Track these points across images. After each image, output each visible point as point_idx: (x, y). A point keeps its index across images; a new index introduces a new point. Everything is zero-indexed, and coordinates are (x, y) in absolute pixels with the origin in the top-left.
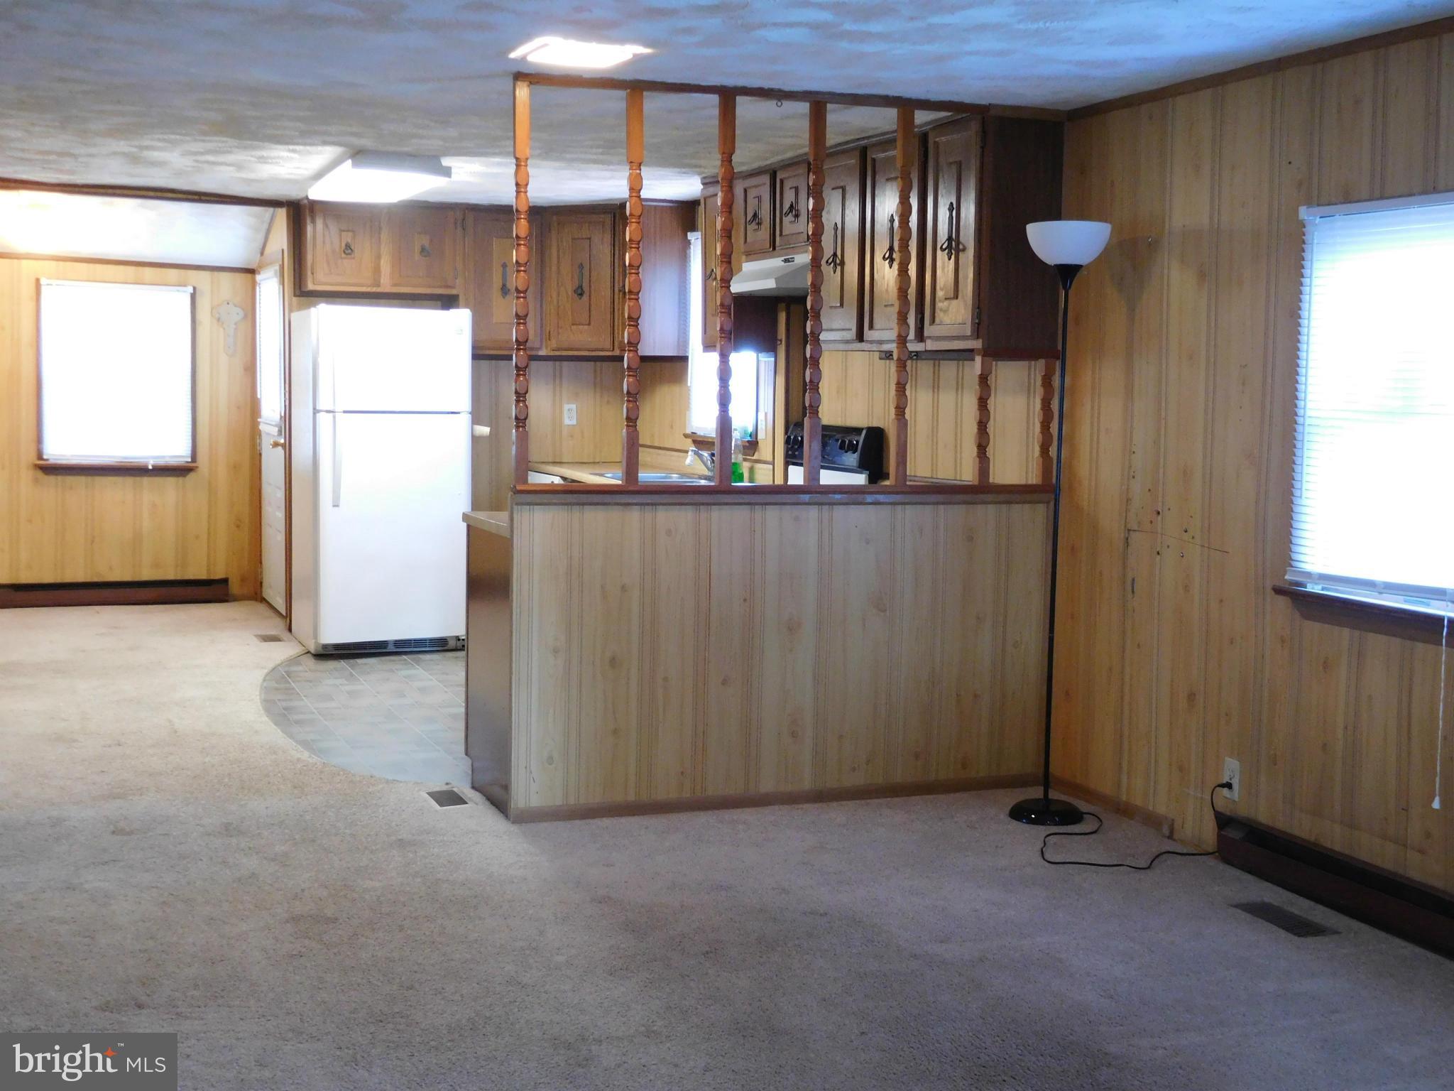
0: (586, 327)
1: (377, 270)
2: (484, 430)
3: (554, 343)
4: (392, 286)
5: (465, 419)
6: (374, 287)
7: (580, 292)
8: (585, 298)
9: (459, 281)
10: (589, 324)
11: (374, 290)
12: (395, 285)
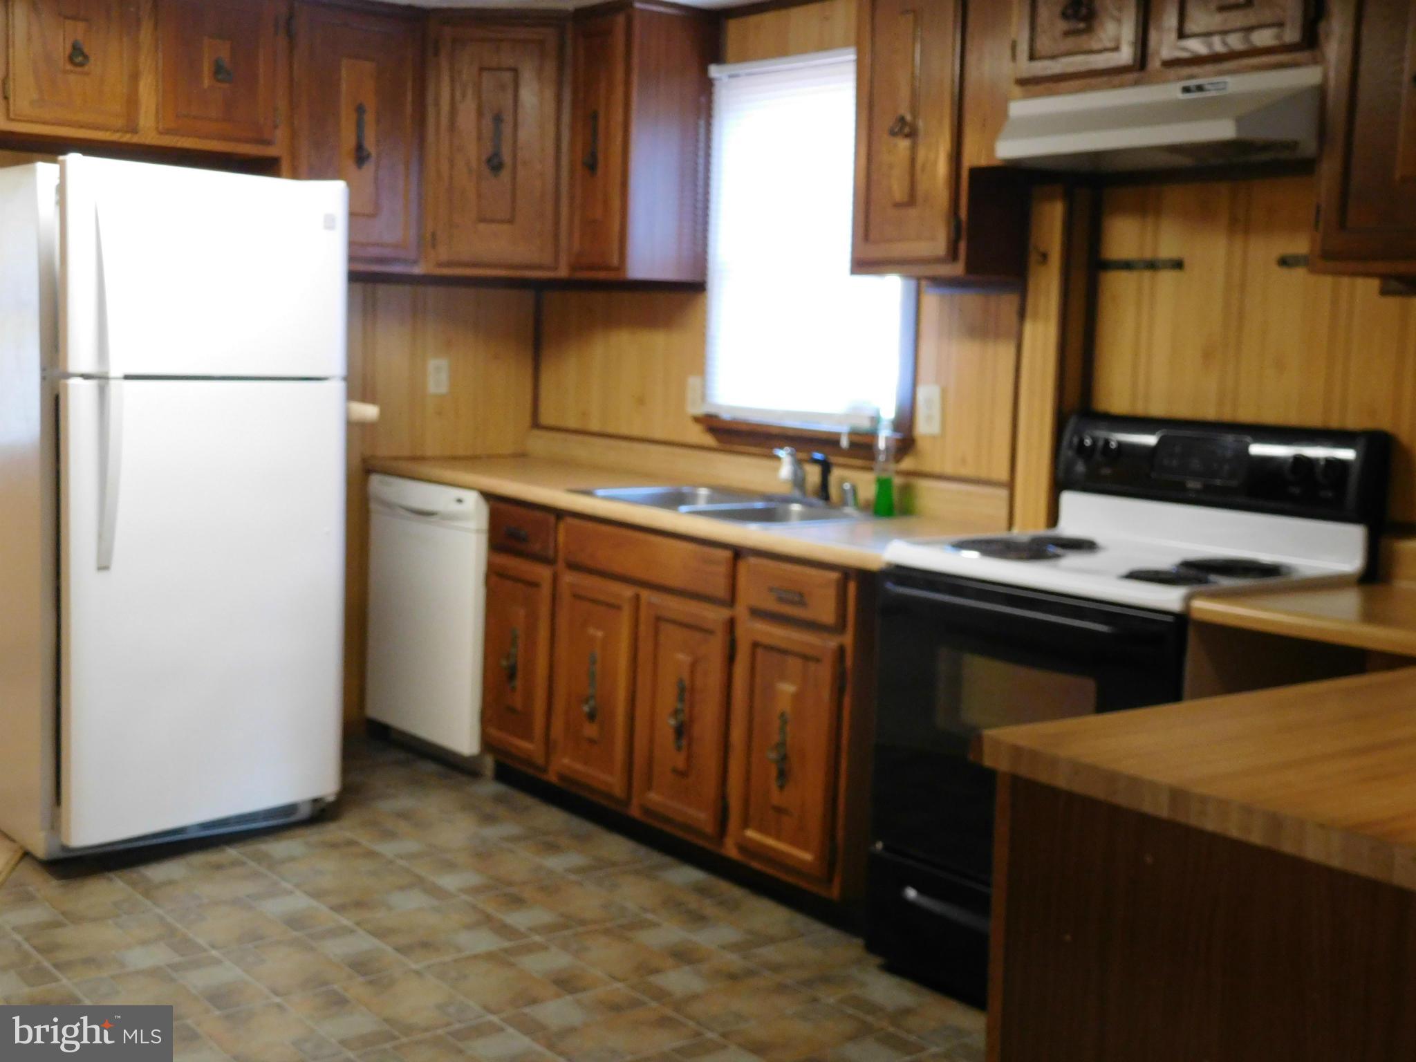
0: (506, 227)
1: (132, 101)
2: (370, 412)
3: (443, 253)
4: (161, 133)
5: (335, 390)
6: (127, 132)
7: (495, 164)
8: (505, 175)
9: (281, 134)
10: (511, 221)
11: (127, 138)
12: (167, 132)
